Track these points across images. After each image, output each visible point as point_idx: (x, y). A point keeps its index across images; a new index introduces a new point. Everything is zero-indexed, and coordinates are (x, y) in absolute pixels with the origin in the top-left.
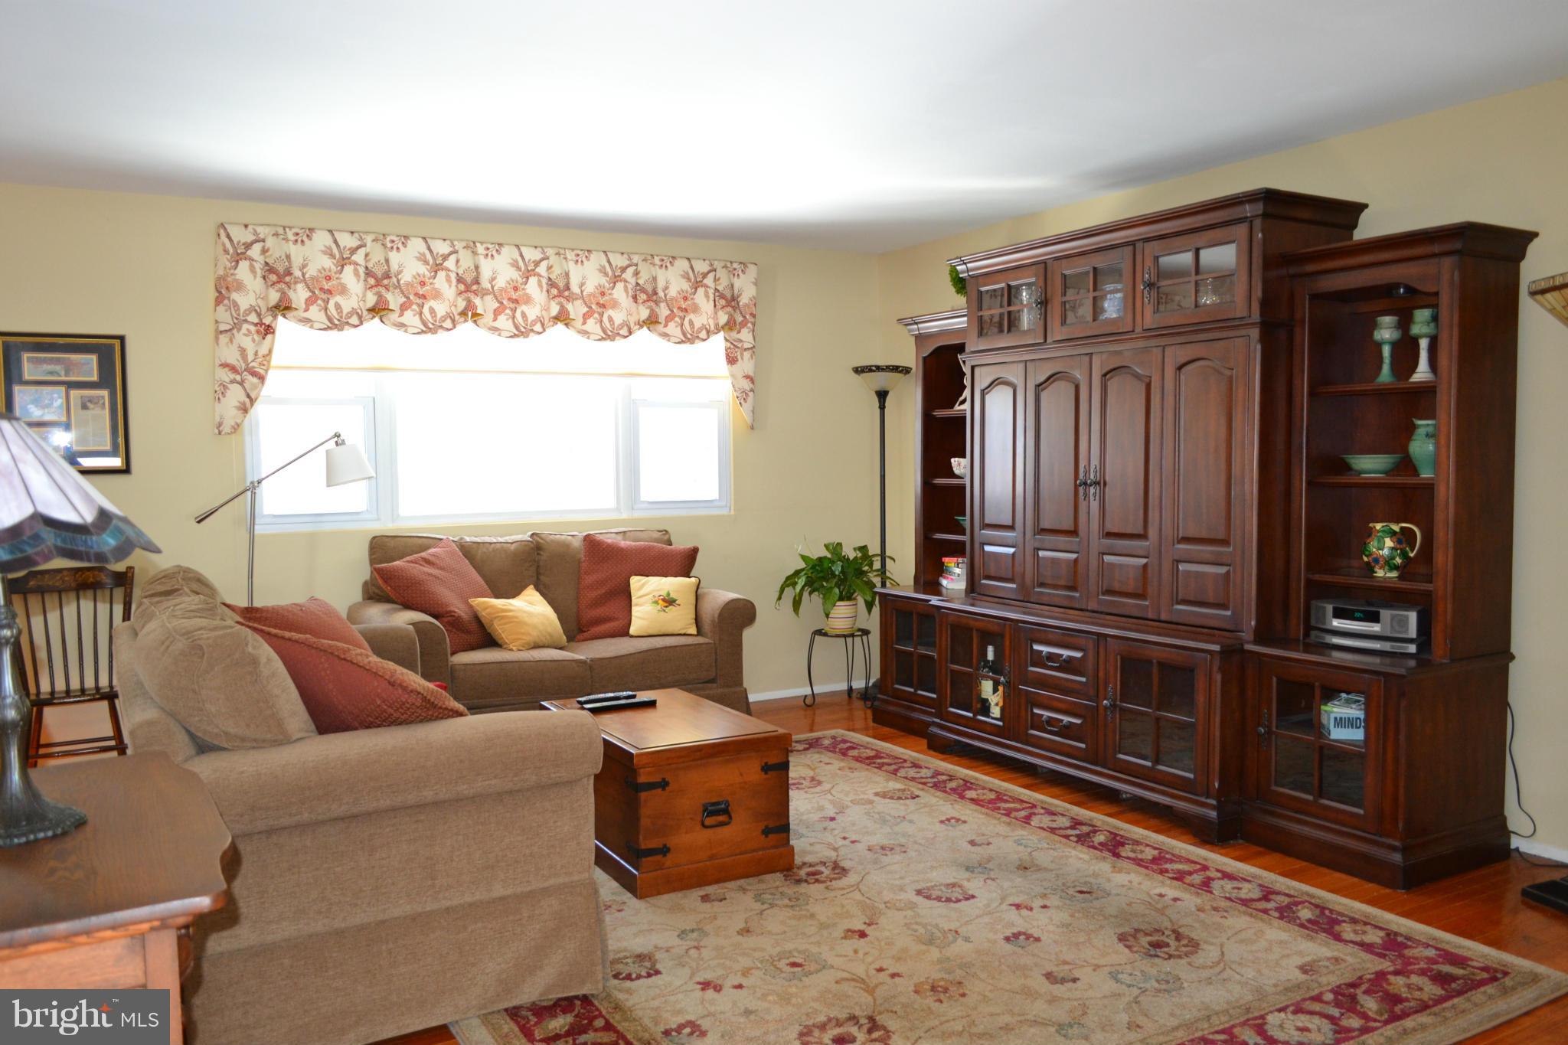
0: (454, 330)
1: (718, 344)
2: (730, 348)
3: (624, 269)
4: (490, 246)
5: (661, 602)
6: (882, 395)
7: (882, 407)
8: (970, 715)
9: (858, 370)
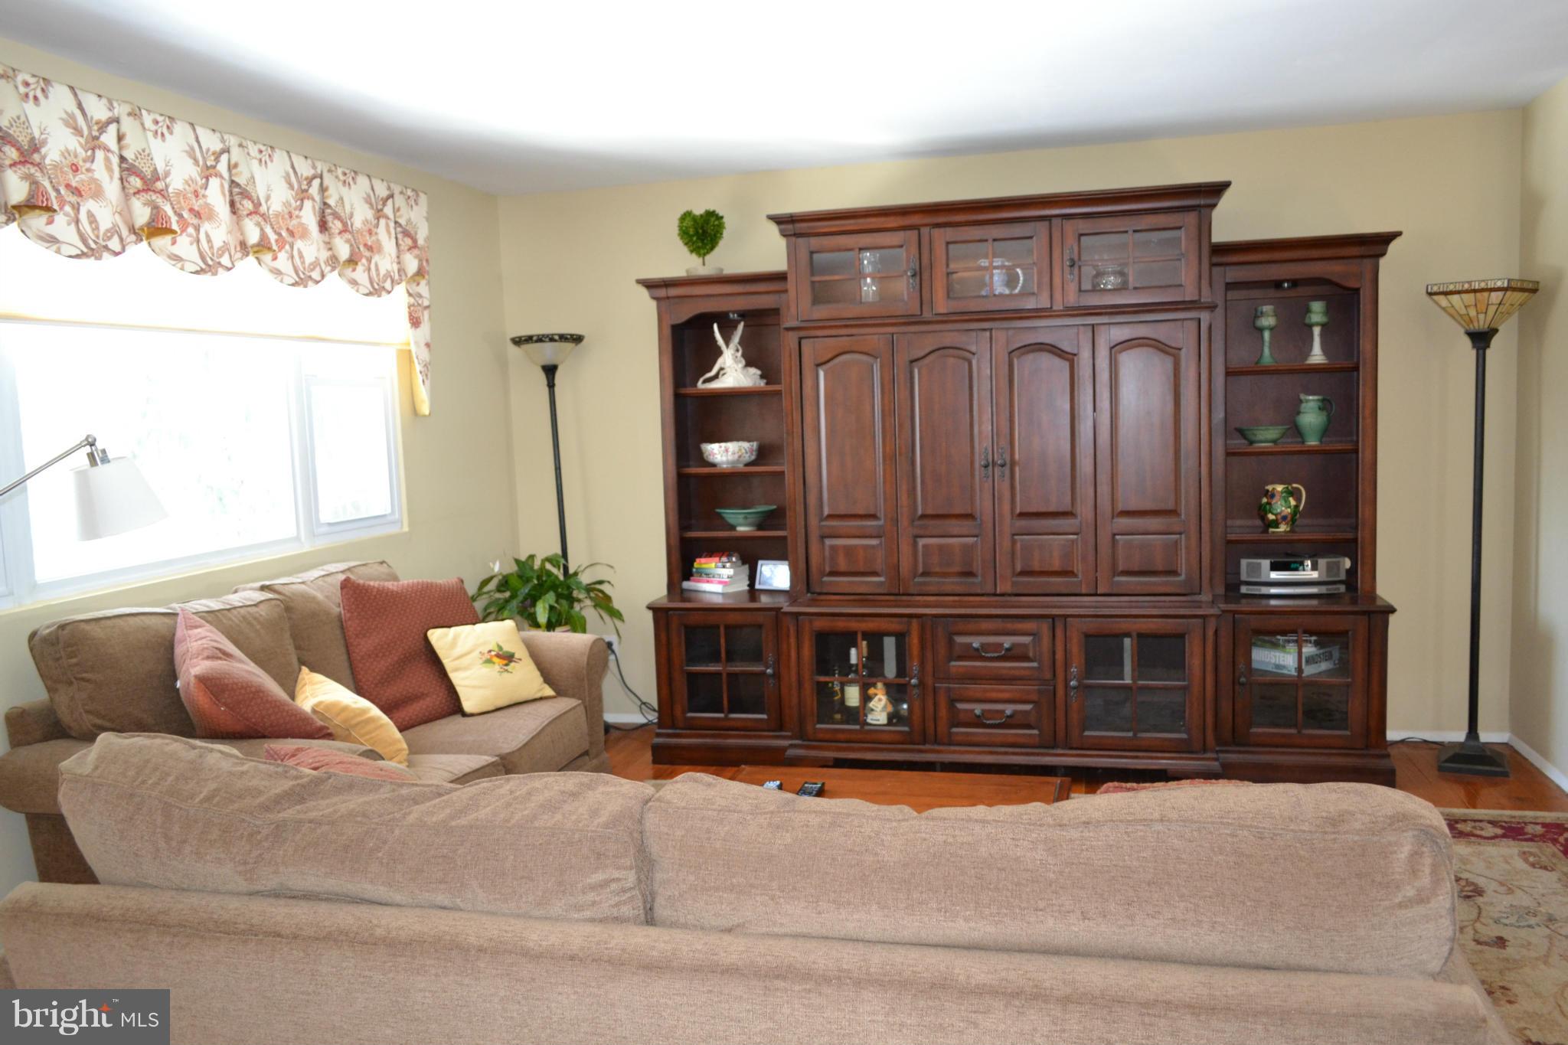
0: (123, 255)
1: (399, 298)
2: (413, 305)
3: (310, 180)
4: (160, 119)
5: (496, 660)
6: (550, 371)
7: (551, 385)
8: (858, 727)
9: (518, 341)
